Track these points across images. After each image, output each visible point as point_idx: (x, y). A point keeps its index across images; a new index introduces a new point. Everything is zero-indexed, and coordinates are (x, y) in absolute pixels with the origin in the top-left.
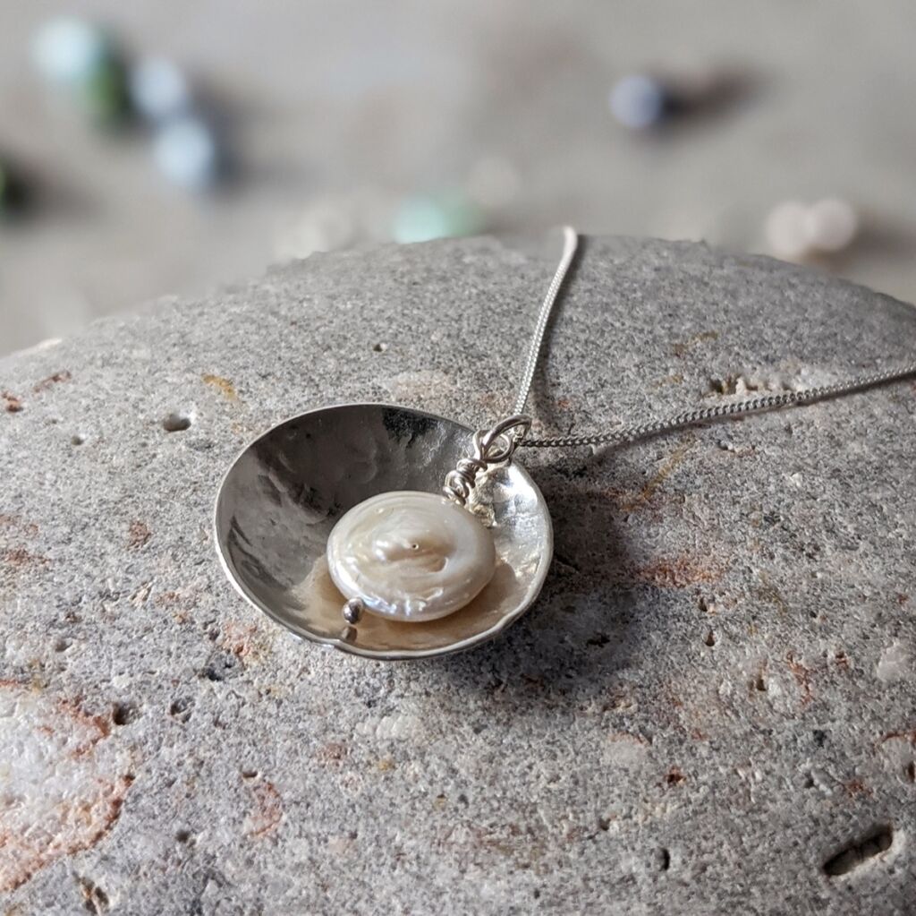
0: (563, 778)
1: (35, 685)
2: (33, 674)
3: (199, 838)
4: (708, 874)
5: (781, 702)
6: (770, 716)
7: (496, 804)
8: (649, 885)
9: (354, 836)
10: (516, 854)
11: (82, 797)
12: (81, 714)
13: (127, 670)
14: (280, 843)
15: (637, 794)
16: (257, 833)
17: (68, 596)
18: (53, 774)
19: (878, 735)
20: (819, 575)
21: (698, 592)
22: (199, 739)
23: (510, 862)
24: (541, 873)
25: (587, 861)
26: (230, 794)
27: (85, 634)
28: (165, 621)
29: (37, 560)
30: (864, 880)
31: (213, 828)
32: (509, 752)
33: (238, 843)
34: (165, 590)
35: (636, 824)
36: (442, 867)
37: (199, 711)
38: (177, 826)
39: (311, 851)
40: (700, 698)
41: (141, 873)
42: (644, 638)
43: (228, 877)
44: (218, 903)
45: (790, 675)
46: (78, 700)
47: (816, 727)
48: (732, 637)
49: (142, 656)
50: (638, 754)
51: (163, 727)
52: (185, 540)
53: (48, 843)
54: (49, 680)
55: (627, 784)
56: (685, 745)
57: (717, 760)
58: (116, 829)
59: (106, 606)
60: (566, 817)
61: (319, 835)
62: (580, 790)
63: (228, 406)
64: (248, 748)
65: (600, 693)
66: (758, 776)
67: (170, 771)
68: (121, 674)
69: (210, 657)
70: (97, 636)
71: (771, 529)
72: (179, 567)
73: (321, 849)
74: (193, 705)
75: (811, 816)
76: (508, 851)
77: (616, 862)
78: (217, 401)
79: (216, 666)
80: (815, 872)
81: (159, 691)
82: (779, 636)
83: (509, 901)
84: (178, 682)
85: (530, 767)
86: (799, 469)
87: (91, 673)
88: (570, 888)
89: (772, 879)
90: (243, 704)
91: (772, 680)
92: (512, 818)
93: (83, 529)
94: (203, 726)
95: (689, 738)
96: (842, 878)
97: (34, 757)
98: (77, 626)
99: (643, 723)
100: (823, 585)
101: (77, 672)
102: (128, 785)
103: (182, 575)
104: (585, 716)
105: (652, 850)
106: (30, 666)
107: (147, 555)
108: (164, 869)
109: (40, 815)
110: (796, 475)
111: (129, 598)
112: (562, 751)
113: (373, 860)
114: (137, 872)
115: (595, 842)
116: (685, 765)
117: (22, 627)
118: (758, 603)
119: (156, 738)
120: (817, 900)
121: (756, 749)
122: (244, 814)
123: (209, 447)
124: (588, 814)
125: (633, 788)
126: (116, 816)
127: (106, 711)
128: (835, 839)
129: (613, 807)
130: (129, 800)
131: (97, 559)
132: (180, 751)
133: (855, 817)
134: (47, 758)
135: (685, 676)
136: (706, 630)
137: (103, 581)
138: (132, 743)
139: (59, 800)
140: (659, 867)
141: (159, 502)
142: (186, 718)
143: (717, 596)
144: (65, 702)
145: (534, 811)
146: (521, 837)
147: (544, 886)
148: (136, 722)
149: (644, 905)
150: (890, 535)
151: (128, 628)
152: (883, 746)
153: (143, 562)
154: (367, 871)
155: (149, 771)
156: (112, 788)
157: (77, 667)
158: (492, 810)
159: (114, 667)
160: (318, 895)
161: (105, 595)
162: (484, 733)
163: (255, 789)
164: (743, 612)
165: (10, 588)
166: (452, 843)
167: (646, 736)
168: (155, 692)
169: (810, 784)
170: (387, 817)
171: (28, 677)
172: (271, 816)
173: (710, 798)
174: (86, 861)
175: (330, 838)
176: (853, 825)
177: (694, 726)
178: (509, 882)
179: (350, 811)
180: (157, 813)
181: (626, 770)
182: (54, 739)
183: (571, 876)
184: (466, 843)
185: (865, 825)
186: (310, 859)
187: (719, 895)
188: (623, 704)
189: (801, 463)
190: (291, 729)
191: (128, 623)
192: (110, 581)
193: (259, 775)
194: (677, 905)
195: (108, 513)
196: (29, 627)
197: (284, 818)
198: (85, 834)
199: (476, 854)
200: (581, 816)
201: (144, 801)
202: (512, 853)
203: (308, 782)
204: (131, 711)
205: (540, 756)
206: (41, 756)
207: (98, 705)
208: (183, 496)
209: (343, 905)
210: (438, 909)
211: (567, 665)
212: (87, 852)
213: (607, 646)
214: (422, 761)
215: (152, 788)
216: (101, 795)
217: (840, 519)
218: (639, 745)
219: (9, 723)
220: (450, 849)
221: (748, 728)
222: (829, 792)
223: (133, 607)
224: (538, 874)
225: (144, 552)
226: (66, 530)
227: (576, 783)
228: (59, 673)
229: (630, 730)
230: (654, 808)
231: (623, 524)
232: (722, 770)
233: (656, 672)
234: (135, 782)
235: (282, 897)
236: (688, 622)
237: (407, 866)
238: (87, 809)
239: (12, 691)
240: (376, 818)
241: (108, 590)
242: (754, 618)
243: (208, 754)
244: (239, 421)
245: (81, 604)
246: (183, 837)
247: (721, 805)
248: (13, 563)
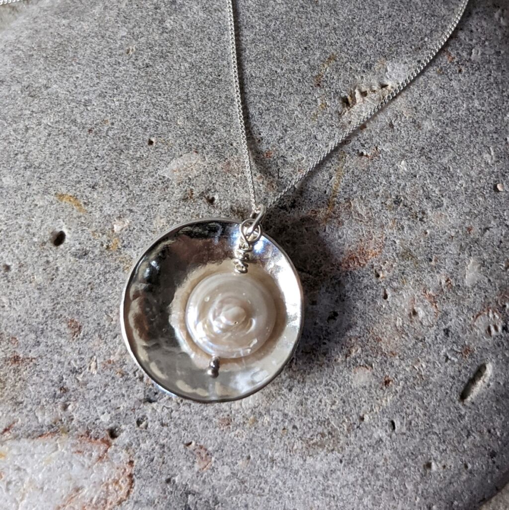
0: (337, 402)
1: (62, 432)
2: (59, 427)
3: (176, 479)
4: (413, 425)
5: (426, 320)
6: (422, 330)
7: (310, 425)
8: (389, 441)
9: (249, 458)
10: (326, 446)
11: (113, 478)
12: (93, 439)
13: (106, 411)
14: (216, 470)
15: (372, 397)
16: (203, 469)
17: (55, 378)
18: (93, 472)
19: (472, 319)
20: (428, 231)
21: (372, 267)
22: (157, 435)
23: (325, 450)
24: (341, 451)
25: (360, 439)
26: (182, 456)
27: (75, 397)
28: (113, 378)
29: (28, 361)
30: (478, 397)
31: (181, 473)
32: (309, 397)
33: (195, 476)
34: (105, 359)
35: (376, 413)
36: (294, 461)
37: (151, 421)
38: (164, 478)
39: (231, 469)
40: (388, 333)
41: (156, 502)
42: (354, 308)
43: (197, 491)
44: (196, 503)
45: (427, 302)
46: (88, 433)
47: (444, 327)
48: (395, 290)
49: (110, 401)
50: (368, 376)
51: (137, 434)
52: (101, 325)
53: (106, 503)
54: (69, 427)
55: (367, 394)
56: (388, 363)
57: (404, 365)
58: (136, 488)
59: (78, 378)
60: (344, 421)
61: (232, 462)
62: (347, 405)
63: (83, 218)
64: (183, 432)
65: (342, 348)
66: (424, 366)
67: (150, 454)
68: (103, 413)
69: (145, 391)
70: (81, 397)
71: (399, 208)
72: (105, 342)
73: (236, 467)
74: (147, 419)
75: (451, 376)
76: (322, 446)
77: (372, 435)
78: (75, 216)
79: (150, 395)
80: (457, 402)
81: (127, 417)
82: (417, 281)
83: (329, 468)
84: (134, 409)
85: (321, 401)
86: (403, 156)
87: (88, 417)
88: (355, 454)
89: (440, 415)
90: (172, 411)
91: (419, 308)
92: (320, 429)
93: (42, 333)
94: (157, 427)
95: (389, 357)
96: (469, 399)
97: (80, 467)
98: (68, 395)
99: (366, 358)
100: (431, 238)
101: (81, 419)
102: (132, 466)
103: (109, 348)
104: (338, 364)
105: (386, 423)
106: (55, 423)
107: (85, 340)
108: (166, 498)
109: (96, 492)
110: (403, 162)
111: (87, 369)
112: (333, 388)
113: (262, 466)
114: (154, 503)
115: (360, 429)
116: (390, 373)
117: (40, 402)
118: (402, 263)
119: (136, 440)
120: (460, 416)
121: (420, 351)
122: (194, 462)
123: (86, 254)
124: (354, 416)
125: (370, 395)
126: (133, 481)
127: (105, 434)
128: (463, 382)
129: (363, 408)
130: (136, 473)
131: (59, 350)
132: (150, 443)
133: (469, 367)
134: (86, 466)
135: (379, 323)
136: (382, 290)
137: (69, 363)
138: (125, 447)
139: (101, 483)
140: (391, 430)
141: (76, 303)
142: (146, 426)
143: (382, 266)
144: (82, 436)
145: (329, 423)
146: (327, 438)
147: (343, 456)
148: (122, 434)
149: (389, 450)
150: (457, 188)
151: (96, 387)
152: (475, 324)
153: (85, 346)
154: (260, 471)
155: (139, 457)
156: (125, 470)
157: (79, 417)
158: (310, 428)
159: (98, 411)
160: (241, 486)
161: (74, 371)
162: (294, 390)
163: (194, 450)
164: (397, 272)
165: (21, 382)
166: (296, 450)
167: (369, 365)
168: (125, 418)
169: (447, 358)
170: (262, 445)
171: (56, 429)
172: (206, 460)
173: (406, 386)
174: (128, 506)
175: (238, 461)
176: (469, 372)
177: (389, 350)
178: (327, 460)
179: (243, 448)
180: (152, 475)
181: (365, 387)
182: (86, 456)
183: (354, 448)
184: (302, 448)
185: (474, 369)
186: (232, 473)
187: (420, 433)
188: (354, 350)
189: (403, 152)
190: (201, 417)
191: (95, 385)
192: (72, 362)
193: (193, 443)
194: (403, 445)
195: (51, 318)
196: (43, 402)
197: (213, 459)
198: (122, 493)
199: (309, 452)
200: (351, 418)
201: (143, 472)
202: (325, 446)
203: (218, 440)
204: (117, 429)
205: (324, 394)
206: (83, 466)
207: (99, 433)
208: (87, 295)
209: (254, 487)
210: (298, 479)
211: (322, 337)
212: (127, 502)
213: (338, 319)
214: (269, 414)
215: (144, 465)
216: (121, 475)
217: (431, 186)
218: (367, 371)
219: (59, 455)
220: (296, 452)
221: (414, 341)
222: (456, 360)
223: (92, 375)
224: (339, 452)
225: (82, 339)
226: (33, 336)
227: (344, 402)
228: (71, 422)
229: (361, 364)
230: (382, 401)
231: (324, 234)
232: (408, 369)
233: (365, 326)
234: (135, 463)
235: (225, 491)
236: (372, 288)
237: (279, 464)
238: (117, 482)
239: (52, 438)
240: (257, 448)
241: (75, 368)
242: (403, 273)
243: (165, 441)
244: (94, 229)
245: (64, 380)
246: (168, 481)
247: (411, 388)
248: (15, 366)
